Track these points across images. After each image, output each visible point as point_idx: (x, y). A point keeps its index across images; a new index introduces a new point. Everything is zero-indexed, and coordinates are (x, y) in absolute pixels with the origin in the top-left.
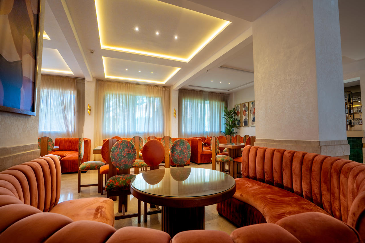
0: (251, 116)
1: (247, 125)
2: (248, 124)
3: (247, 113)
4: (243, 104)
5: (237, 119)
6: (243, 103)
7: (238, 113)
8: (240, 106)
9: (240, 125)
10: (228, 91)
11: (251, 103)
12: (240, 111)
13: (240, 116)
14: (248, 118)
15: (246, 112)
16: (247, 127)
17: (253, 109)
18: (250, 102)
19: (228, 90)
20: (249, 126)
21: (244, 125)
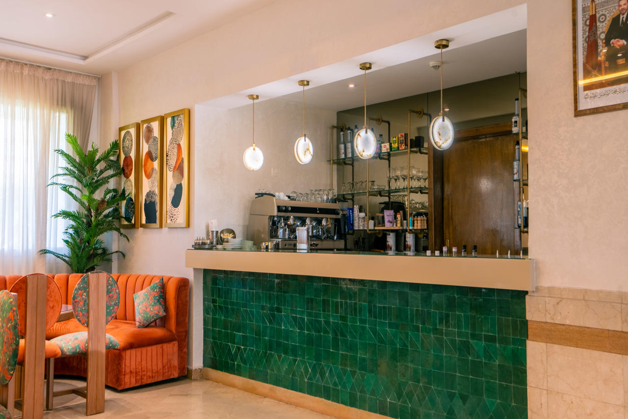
0: (170, 182)
1: (155, 222)
2: (158, 214)
3: (156, 164)
4: (145, 126)
5: (124, 190)
6: (144, 122)
7: (127, 166)
8: (133, 131)
9: (133, 222)
10: (81, 62)
11: (169, 120)
12: (133, 155)
13: (132, 177)
14: (157, 191)
15: (152, 160)
16: (156, 230)
17: (176, 150)
18: (168, 115)
19: (85, 58)
20: (161, 227)
21: (144, 222)
